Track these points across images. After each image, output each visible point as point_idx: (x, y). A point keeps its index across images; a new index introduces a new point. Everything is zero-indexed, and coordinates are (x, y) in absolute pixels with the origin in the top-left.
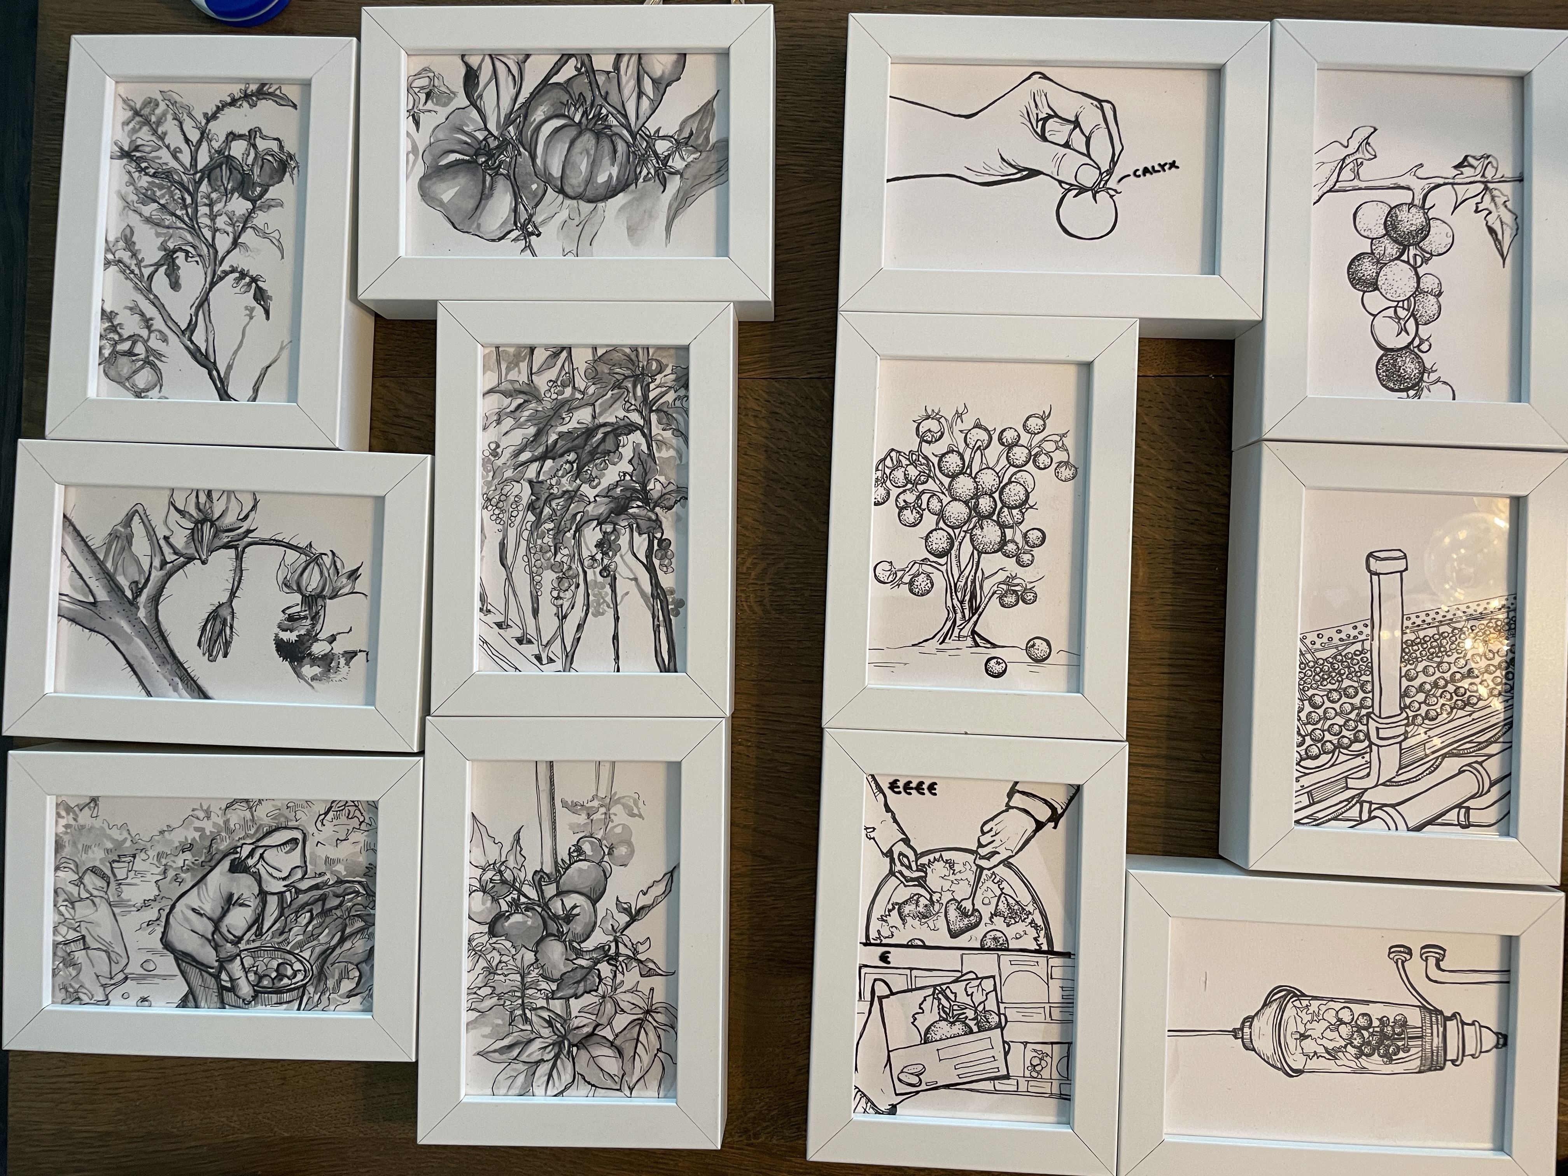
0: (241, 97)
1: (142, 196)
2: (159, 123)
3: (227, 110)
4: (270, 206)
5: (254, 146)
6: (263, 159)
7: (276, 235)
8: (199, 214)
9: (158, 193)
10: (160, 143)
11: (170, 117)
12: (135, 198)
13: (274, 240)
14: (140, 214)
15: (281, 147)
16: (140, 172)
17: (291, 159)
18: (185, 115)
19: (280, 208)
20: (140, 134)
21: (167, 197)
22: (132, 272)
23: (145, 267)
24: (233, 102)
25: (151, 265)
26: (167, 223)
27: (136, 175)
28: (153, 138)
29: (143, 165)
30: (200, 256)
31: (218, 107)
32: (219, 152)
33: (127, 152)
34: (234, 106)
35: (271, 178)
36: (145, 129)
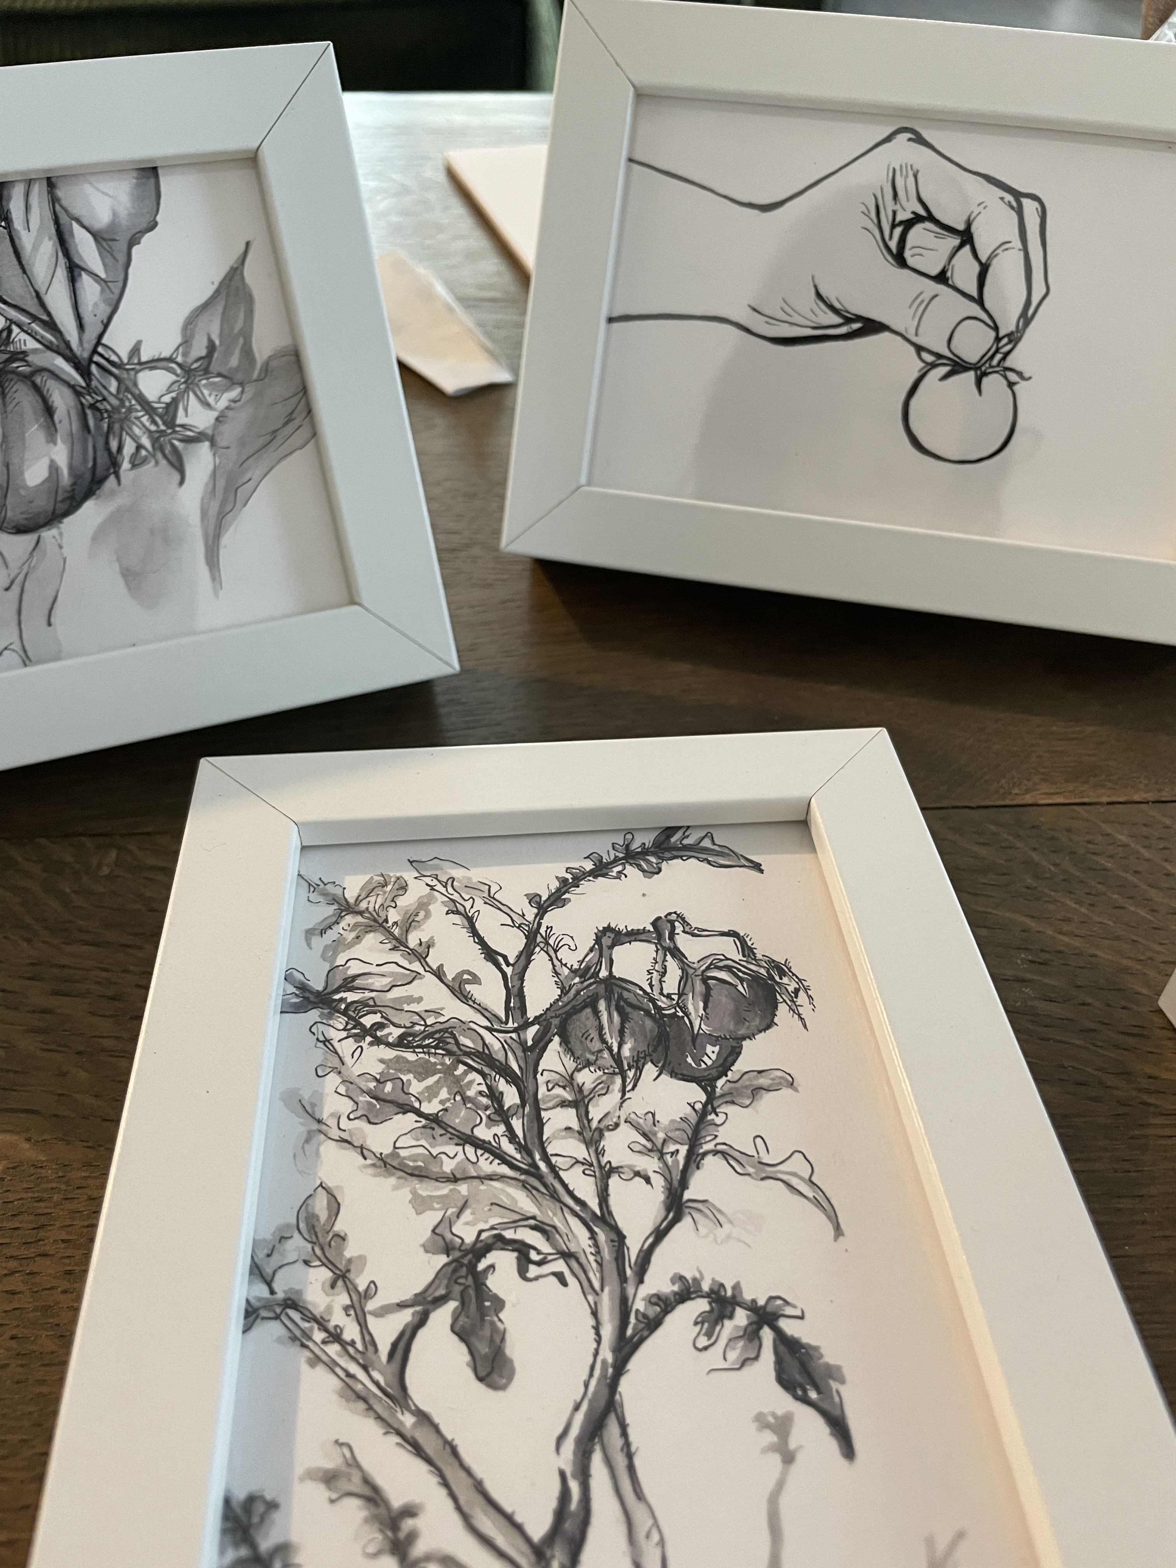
0: (616, 860)
1: (364, 1099)
2: (410, 923)
3: (586, 886)
4: (756, 1092)
5: (676, 953)
6: (705, 980)
7: (798, 1165)
8: (547, 1132)
9: (416, 1087)
10: (416, 966)
11: (438, 908)
12: (346, 1106)
13: (795, 1182)
14: (362, 1150)
15: (747, 950)
16: (359, 1038)
17: (782, 974)
18: (479, 903)
19: (786, 1092)
20: (357, 951)
21: (444, 1094)
22: (335, 1336)
23: (383, 1312)
24: (601, 870)
25: (402, 1306)
26: (448, 1166)
27: (346, 1047)
28: (397, 957)
29: (368, 1021)
30: (567, 1256)
31: (564, 881)
32: (583, 972)
33: (318, 994)
34: (604, 875)
35: (740, 1020)
36: (372, 939)
